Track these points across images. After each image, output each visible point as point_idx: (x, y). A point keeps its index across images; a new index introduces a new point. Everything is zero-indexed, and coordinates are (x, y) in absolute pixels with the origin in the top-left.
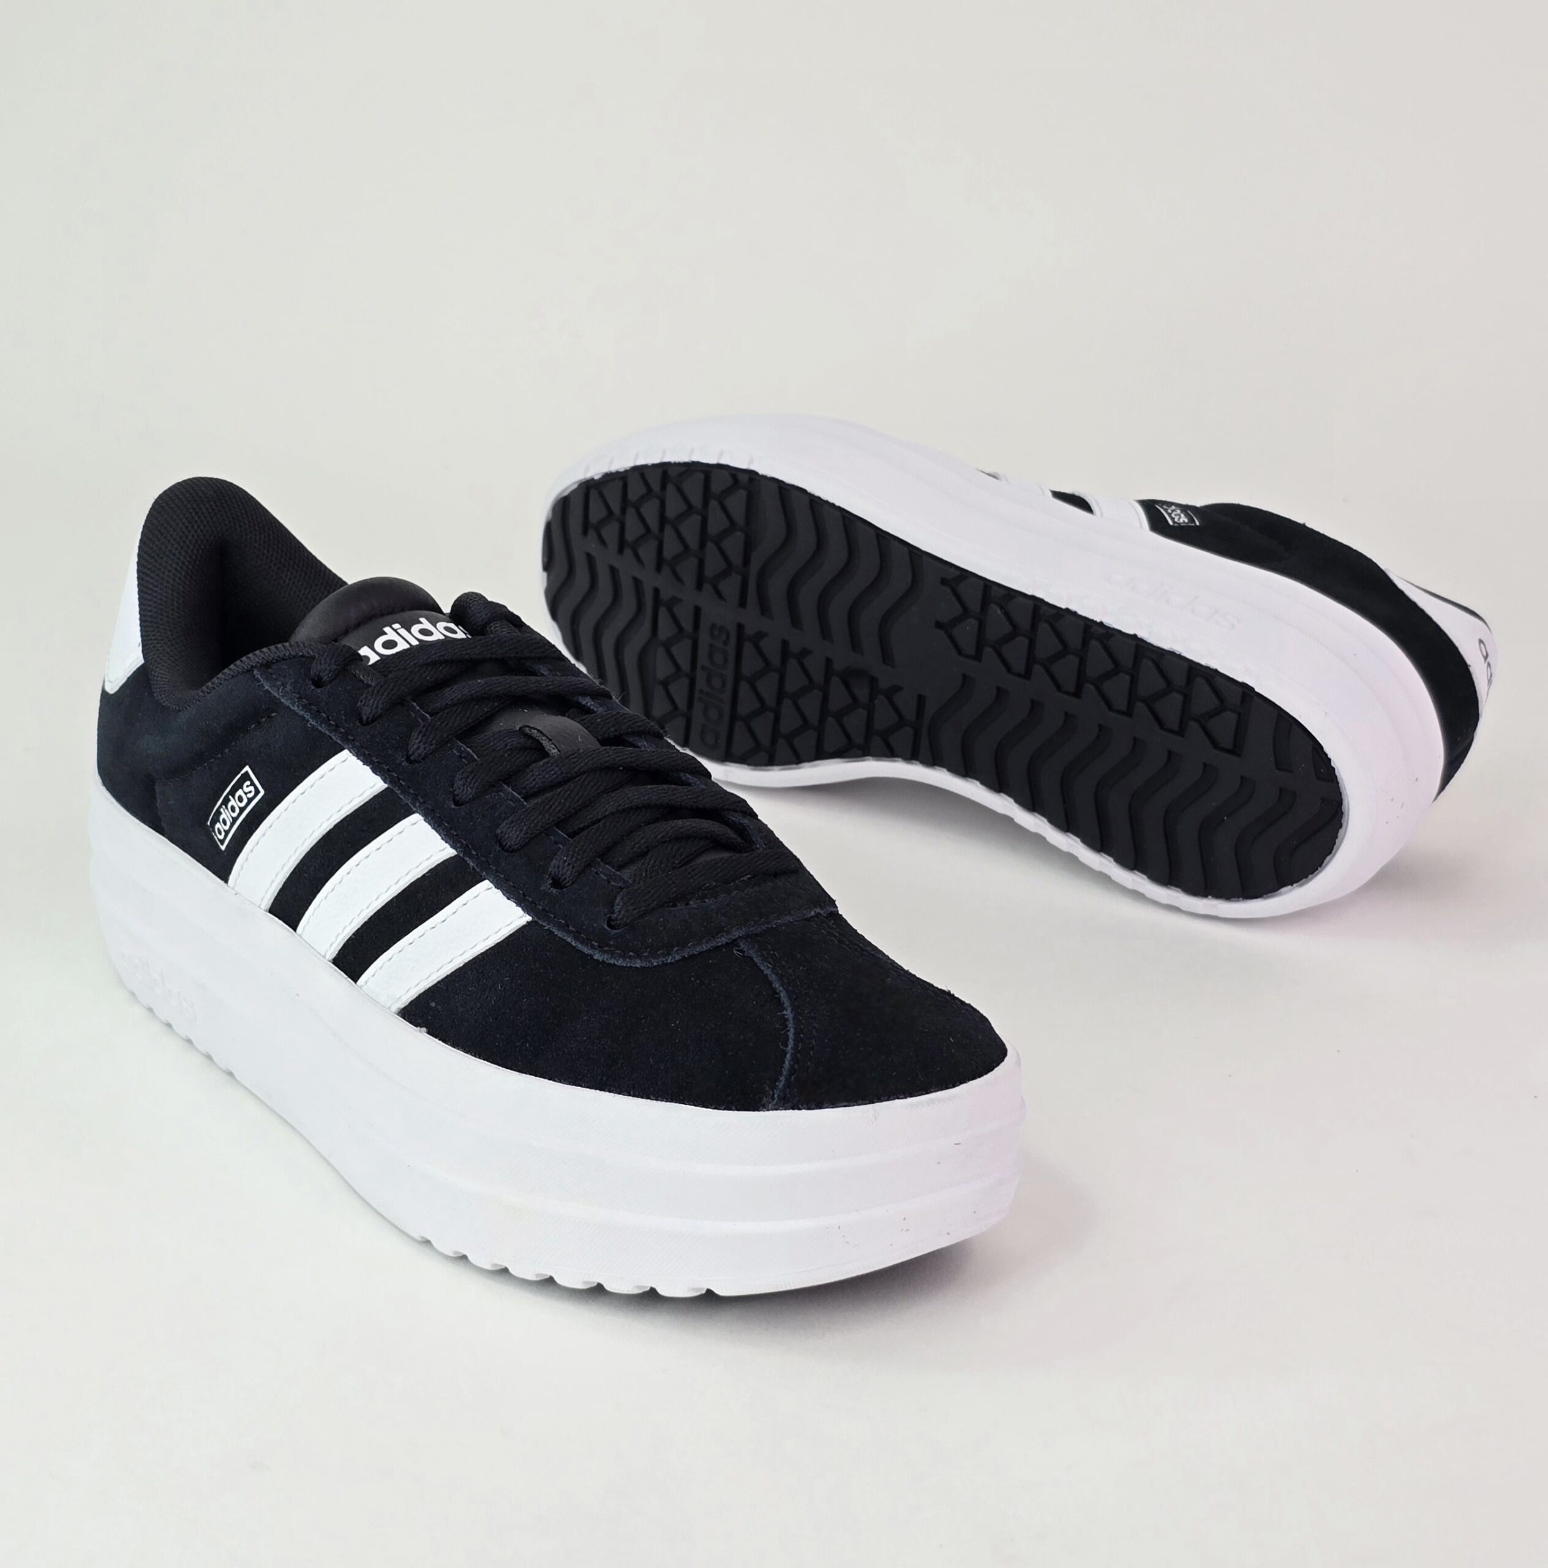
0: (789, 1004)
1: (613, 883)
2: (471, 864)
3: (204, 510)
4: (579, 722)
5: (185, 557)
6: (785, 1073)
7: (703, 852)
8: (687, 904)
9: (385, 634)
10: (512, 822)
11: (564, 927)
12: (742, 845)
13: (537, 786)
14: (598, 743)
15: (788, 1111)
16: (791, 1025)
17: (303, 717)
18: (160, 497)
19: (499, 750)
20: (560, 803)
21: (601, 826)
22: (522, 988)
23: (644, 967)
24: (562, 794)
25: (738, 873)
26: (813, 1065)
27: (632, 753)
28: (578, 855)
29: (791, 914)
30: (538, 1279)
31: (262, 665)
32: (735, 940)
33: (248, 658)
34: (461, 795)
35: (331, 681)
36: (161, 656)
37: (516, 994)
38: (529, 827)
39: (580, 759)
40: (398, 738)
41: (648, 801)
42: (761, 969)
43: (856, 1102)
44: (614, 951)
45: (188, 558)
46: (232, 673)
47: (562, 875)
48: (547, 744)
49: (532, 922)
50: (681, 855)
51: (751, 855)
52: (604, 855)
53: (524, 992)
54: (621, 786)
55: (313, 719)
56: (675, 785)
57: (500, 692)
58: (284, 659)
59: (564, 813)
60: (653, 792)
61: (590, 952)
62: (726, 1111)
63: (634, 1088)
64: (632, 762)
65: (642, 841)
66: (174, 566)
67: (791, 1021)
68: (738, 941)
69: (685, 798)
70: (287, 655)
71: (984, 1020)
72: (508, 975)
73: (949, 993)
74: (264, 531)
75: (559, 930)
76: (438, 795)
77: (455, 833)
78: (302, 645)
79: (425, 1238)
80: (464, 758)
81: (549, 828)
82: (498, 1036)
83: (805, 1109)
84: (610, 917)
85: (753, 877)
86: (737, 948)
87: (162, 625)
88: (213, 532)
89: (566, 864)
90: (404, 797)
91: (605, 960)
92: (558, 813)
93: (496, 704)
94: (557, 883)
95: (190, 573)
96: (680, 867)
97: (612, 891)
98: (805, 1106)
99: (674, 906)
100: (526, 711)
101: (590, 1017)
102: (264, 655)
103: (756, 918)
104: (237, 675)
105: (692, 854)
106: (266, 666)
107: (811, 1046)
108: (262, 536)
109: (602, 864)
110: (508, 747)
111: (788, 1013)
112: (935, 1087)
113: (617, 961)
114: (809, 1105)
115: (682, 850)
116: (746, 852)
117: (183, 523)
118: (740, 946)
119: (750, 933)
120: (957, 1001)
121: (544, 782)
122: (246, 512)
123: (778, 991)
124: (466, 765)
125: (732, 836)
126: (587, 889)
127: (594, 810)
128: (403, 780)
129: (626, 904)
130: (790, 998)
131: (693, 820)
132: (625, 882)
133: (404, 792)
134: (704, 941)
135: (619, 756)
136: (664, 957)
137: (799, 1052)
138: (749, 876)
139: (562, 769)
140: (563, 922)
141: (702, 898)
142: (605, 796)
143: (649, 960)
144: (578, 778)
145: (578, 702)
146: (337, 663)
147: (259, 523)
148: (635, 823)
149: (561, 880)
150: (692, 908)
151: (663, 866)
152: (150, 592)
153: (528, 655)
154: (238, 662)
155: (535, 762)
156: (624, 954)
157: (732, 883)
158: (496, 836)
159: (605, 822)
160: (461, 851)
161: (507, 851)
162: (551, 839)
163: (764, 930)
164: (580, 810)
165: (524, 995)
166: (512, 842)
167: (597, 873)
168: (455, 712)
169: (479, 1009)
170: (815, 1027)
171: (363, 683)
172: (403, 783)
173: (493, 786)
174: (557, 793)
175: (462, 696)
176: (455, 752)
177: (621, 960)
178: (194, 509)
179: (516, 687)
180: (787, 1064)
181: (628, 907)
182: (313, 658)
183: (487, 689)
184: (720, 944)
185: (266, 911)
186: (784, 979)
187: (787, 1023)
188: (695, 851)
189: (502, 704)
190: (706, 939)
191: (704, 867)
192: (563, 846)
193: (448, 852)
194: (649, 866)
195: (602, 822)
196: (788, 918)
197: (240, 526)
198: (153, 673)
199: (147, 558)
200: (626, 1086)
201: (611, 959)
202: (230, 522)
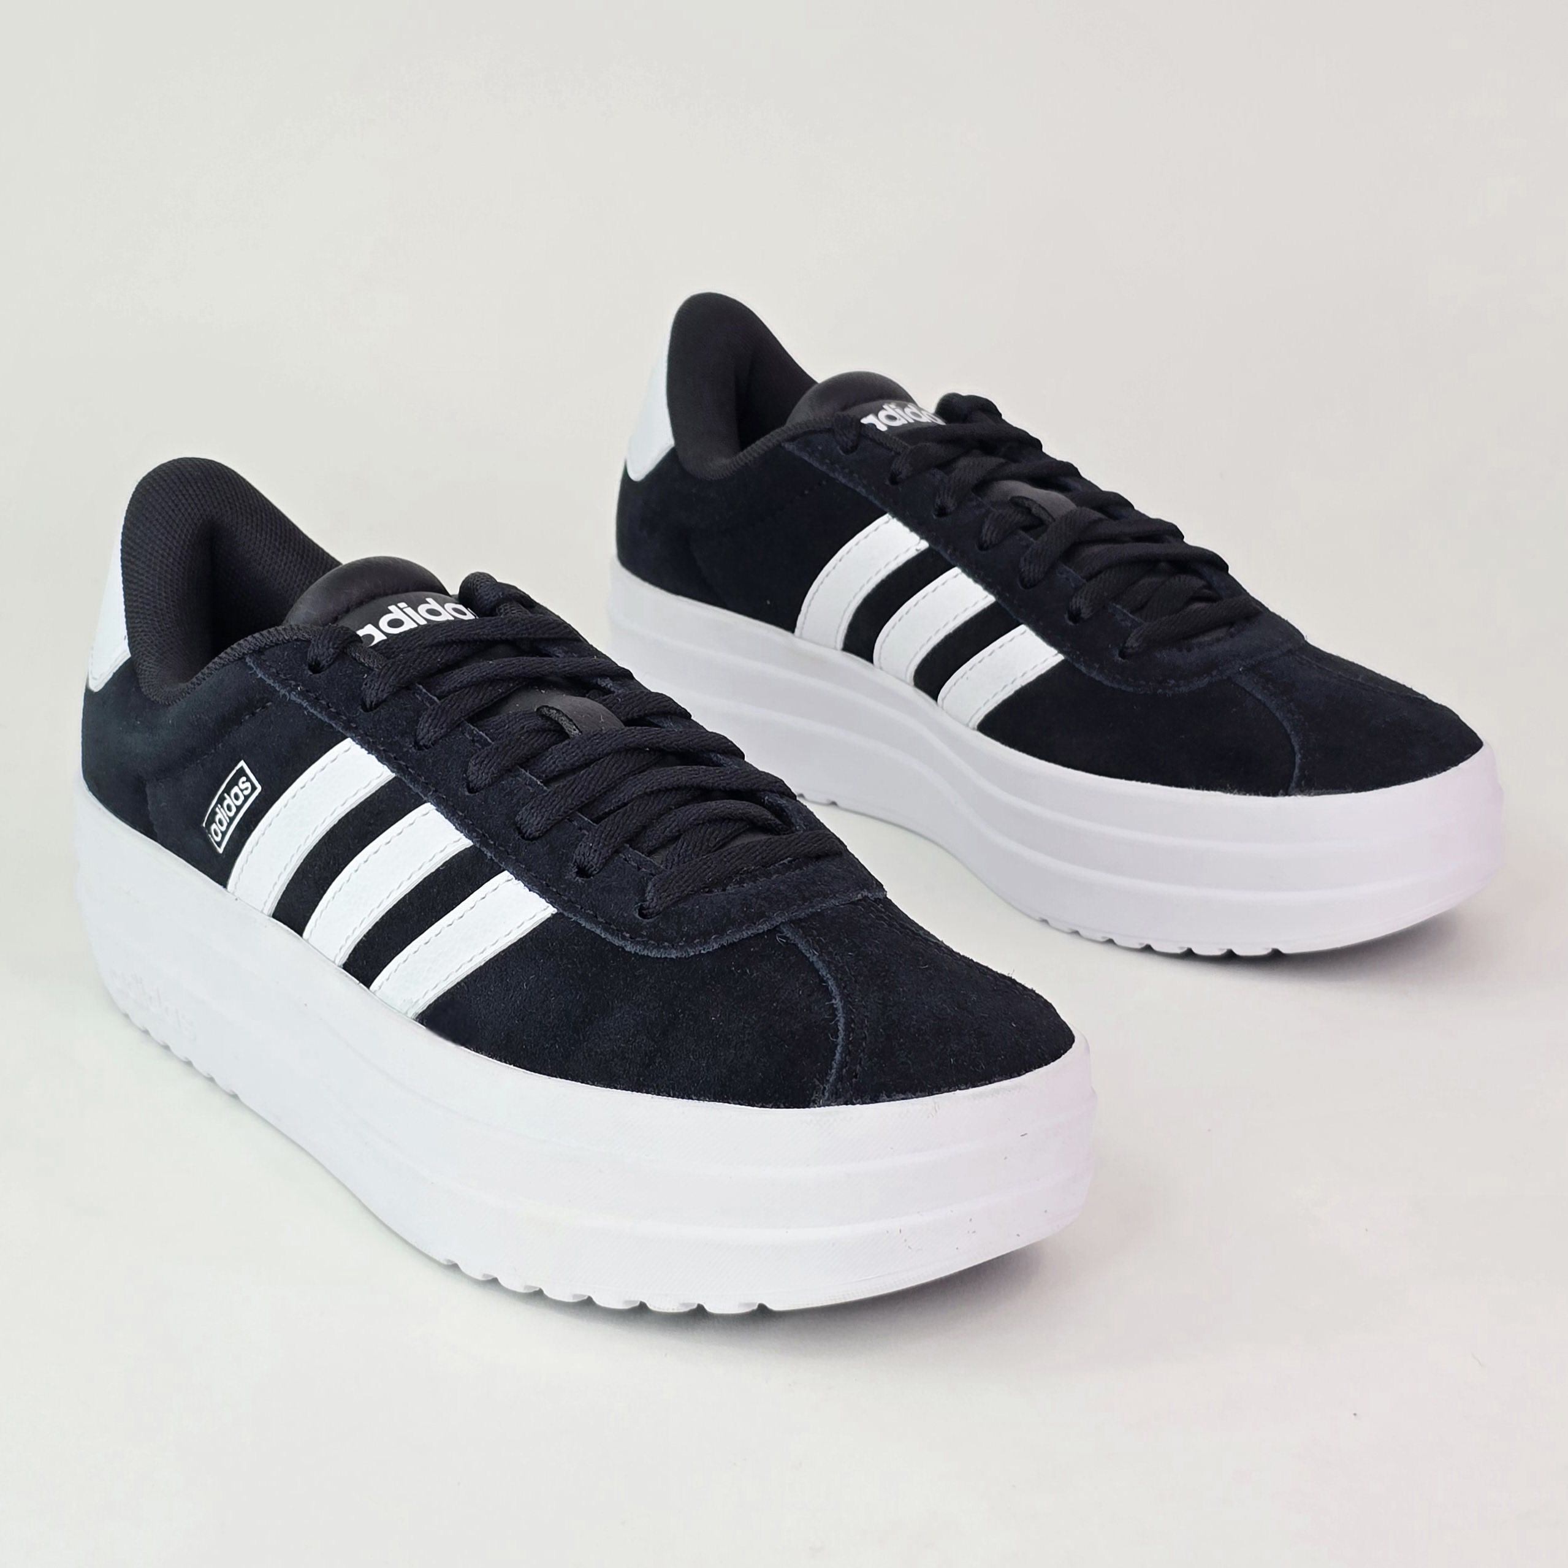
0: (838, 993)
1: (643, 869)
2: (489, 854)
3: (191, 492)
4: (600, 703)
5: (172, 542)
6: (835, 1066)
7: (739, 834)
8: (724, 890)
9: (390, 612)
10: (532, 808)
11: (593, 919)
12: (780, 827)
13: (557, 769)
14: (622, 724)
15: (840, 1106)
16: (840, 1014)
17: (301, 706)
18: (144, 479)
19: (515, 733)
20: (583, 786)
21: (628, 809)
22: (550, 986)
23: (680, 958)
24: (585, 777)
25: (777, 856)
26: (866, 1057)
27: (658, 734)
28: (605, 840)
29: (837, 897)
30: (576, 1300)
31: (254, 651)
32: (777, 926)
33: (239, 644)
34: (475, 781)
35: (329, 666)
36: (149, 648)
37: (543, 992)
38: (551, 813)
39: (602, 739)
40: (405, 723)
41: (678, 782)
42: (806, 956)
43: (914, 1094)
44: (647, 941)
45: (175, 544)
46: (222, 662)
47: (589, 862)
48: (568, 725)
49: (557, 914)
50: (716, 839)
51: (790, 837)
52: (633, 840)
53: (552, 991)
54: (648, 768)
55: (311, 706)
56: (705, 765)
57: (513, 674)
58: (277, 644)
59: (588, 797)
60: (683, 772)
61: (620, 943)
62: (773, 1109)
63: (673, 1089)
64: (659, 743)
65: (673, 825)
66: (161, 552)
67: (841, 1011)
68: (781, 926)
69: (716, 779)
70: (280, 639)
71: (1048, 1006)
72: (533, 972)
73: (1010, 979)
74: (257, 513)
75: (586, 921)
76: (450, 782)
77: (471, 822)
78: (296, 628)
79: (451, 1262)
80: (477, 741)
81: (572, 813)
82: (525, 1038)
83: (859, 1103)
84: (641, 905)
85: (794, 860)
86: (779, 935)
87: (149, 615)
88: (201, 515)
89: (593, 850)
90: (414, 786)
91: (638, 951)
92: (582, 797)
93: (511, 685)
94: (582, 872)
95: (178, 559)
96: (715, 851)
97: (643, 877)
98: (859, 1100)
99: (710, 892)
100: (543, 692)
101: (623, 1014)
102: (256, 640)
103: (800, 902)
104: (228, 664)
105: (727, 837)
106: (259, 652)
107: (863, 1035)
108: (254, 519)
109: (631, 849)
110: (525, 730)
111: (837, 1002)
112: (999, 1076)
113: (651, 952)
114: (864, 1099)
115: (717, 832)
116: (784, 834)
117: (170, 506)
118: (783, 933)
119: (794, 918)
120: (1018, 986)
121: (564, 765)
122: (236, 493)
123: (825, 979)
124: (480, 750)
125: (769, 817)
126: (616, 876)
127: (620, 793)
128: (413, 768)
129: (658, 891)
130: (838, 986)
131: (728, 801)
132: (656, 868)
133: (414, 780)
134: (744, 928)
135: (645, 737)
136: (701, 946)
137: (850, 1042)
138: (789, 859)
139: (584, 751)
140: (592, 913)
141: (741, 883)
142: (631, 778)
143: (685, 949)
144: (602, 760)
145: (597, 683)
146: (336, 646)
147: (250, 505)
148: (665, 806)
149: (587, 868)
150: (729, 894)
151: (697, 849)
152: (135, 581)
153: (541, 636)
154: (229, 650)
155: (554, 744)
156: (658, 945)
157: (772, 867)
158: (515, 823)
159: (633, 805)
160: (478, 841)
161: (528, 839)
162: (574, 825)
163: (808, 915)
164: (605, 793)
165: (551, 993)
166: (533, 828)
167: (625, 859)
168: (467, 694)
169: (503, 1010)
170: (866, 1016)
171: (364, 665)
172: (412, 772)
173: (510, 771)
174: (580, 775)
175: (472, 678)
176: (468, 736)
177: (655, 950)
178: (180, 491)
179: (530, 668)
180: (837, 1057)
181: (660, 894)
182: (309, 641)
183: (499, 671)
184: (761, 931)
185: (269, 916)
186: (831, 966)
187: (837, 1013)
188: (731, 834)
189: (518, 685)
190: (746, 925)
191: (741, 849)
192: (588, 831)
193: (465, 843)
194: (682, 851)
195: (629, 805)
196: (833, 901)
197: (231, 508)
198: (140, 667)
199: (132, 544)
200: (665, 1086)
201: (644, 950)
202: (219, 504)
